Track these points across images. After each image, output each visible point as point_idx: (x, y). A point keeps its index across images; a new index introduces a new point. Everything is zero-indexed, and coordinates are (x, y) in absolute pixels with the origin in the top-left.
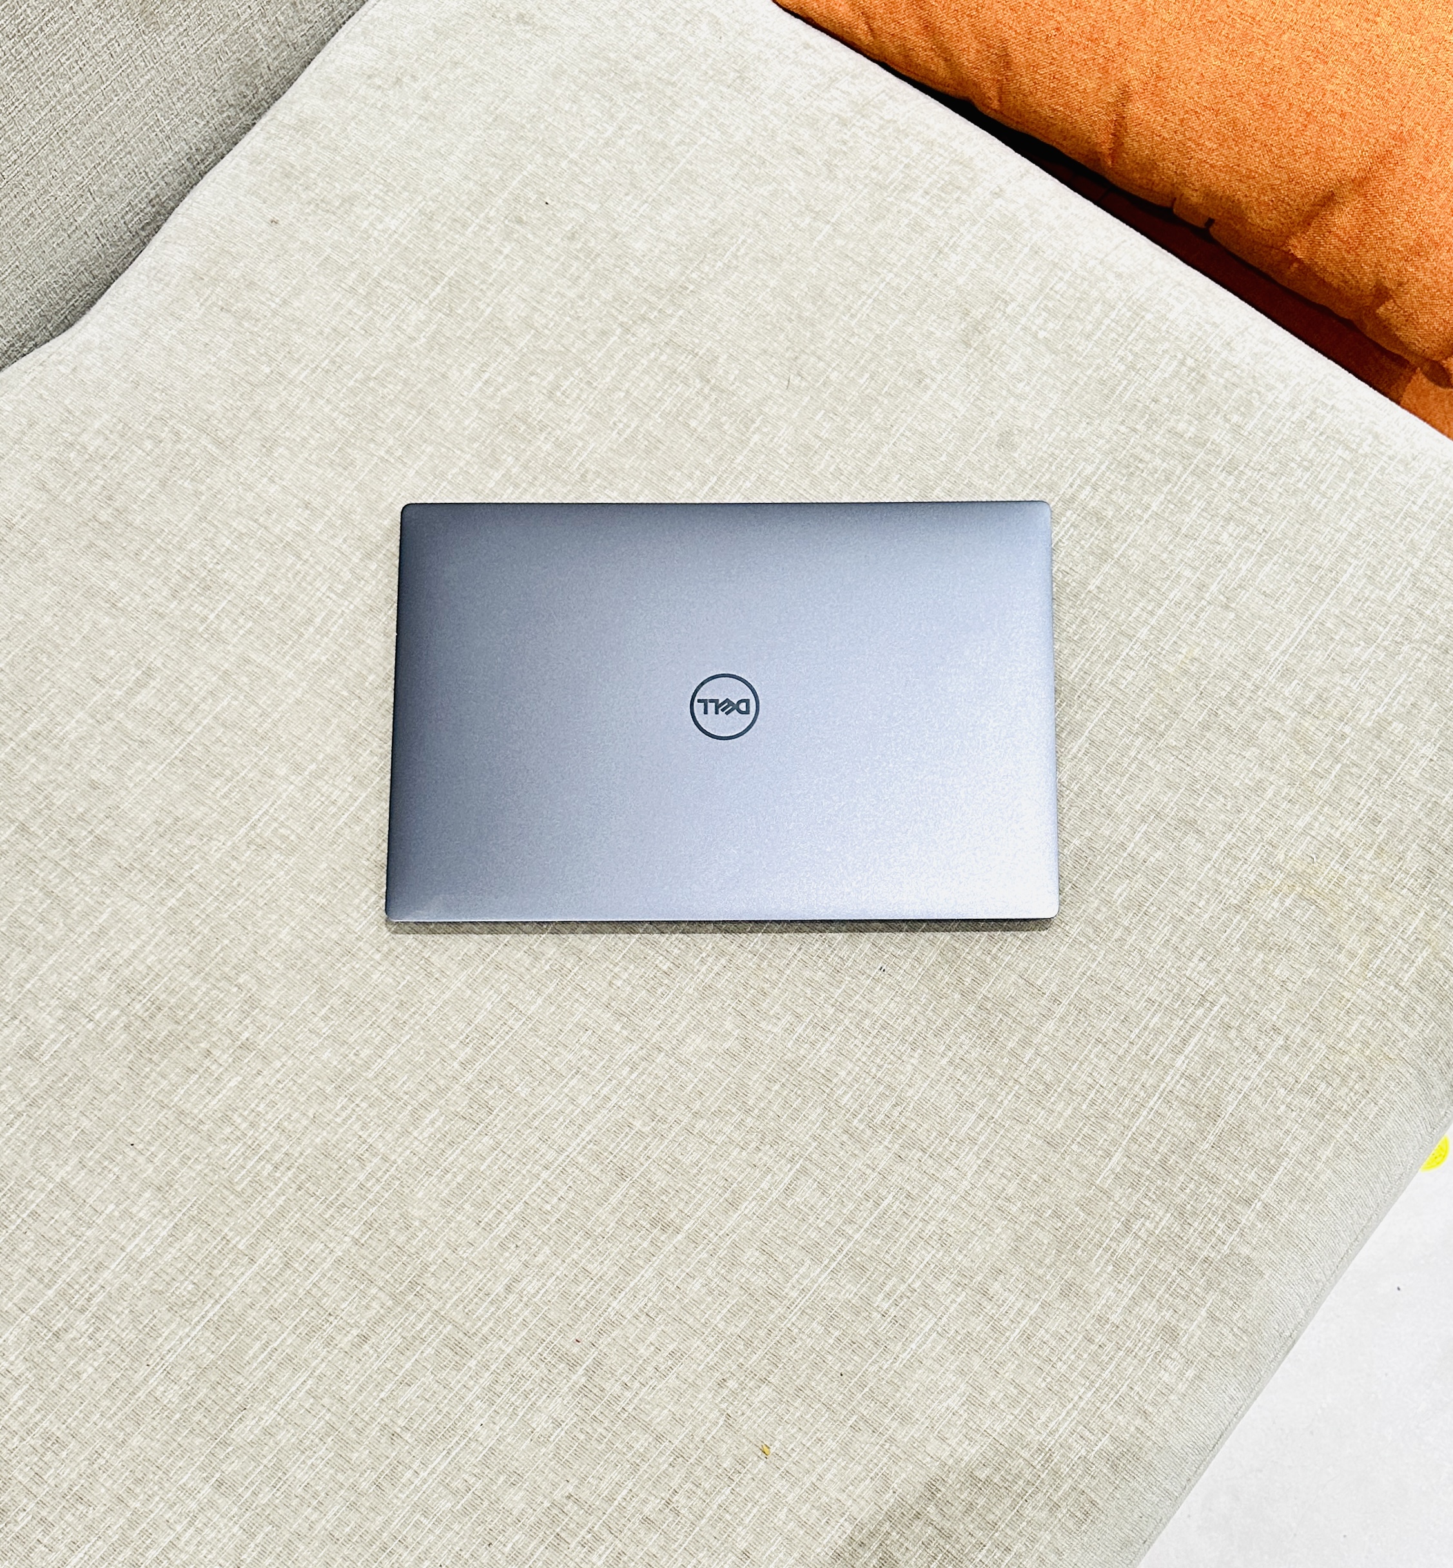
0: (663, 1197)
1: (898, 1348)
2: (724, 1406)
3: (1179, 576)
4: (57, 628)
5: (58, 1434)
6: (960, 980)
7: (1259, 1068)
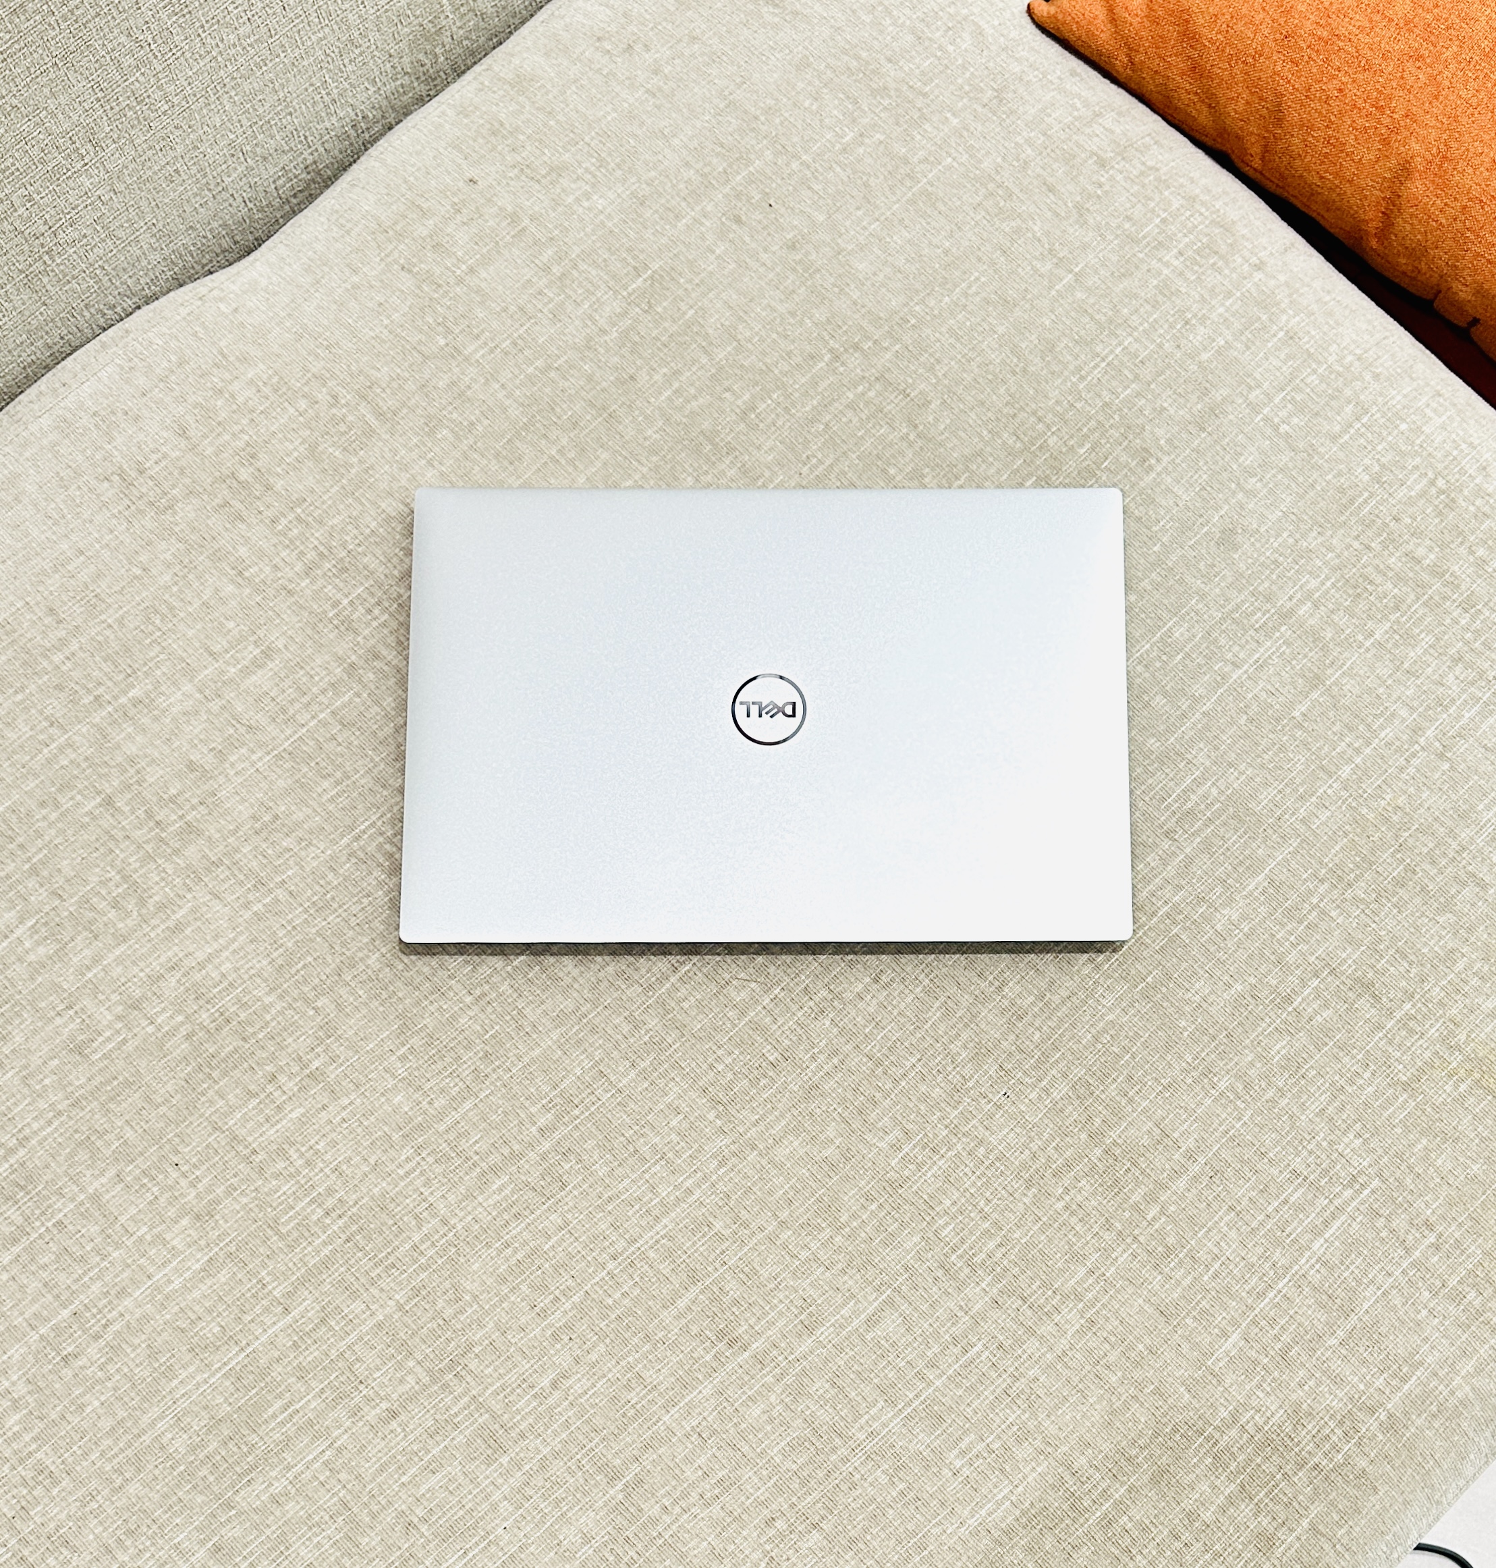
0: (734, 1309)
2: (768, 1547)
3: (1393, 715)
4: (175, 589)
5: (52, 1468)
6: (1090, 1120)
7: (1404, 1265)
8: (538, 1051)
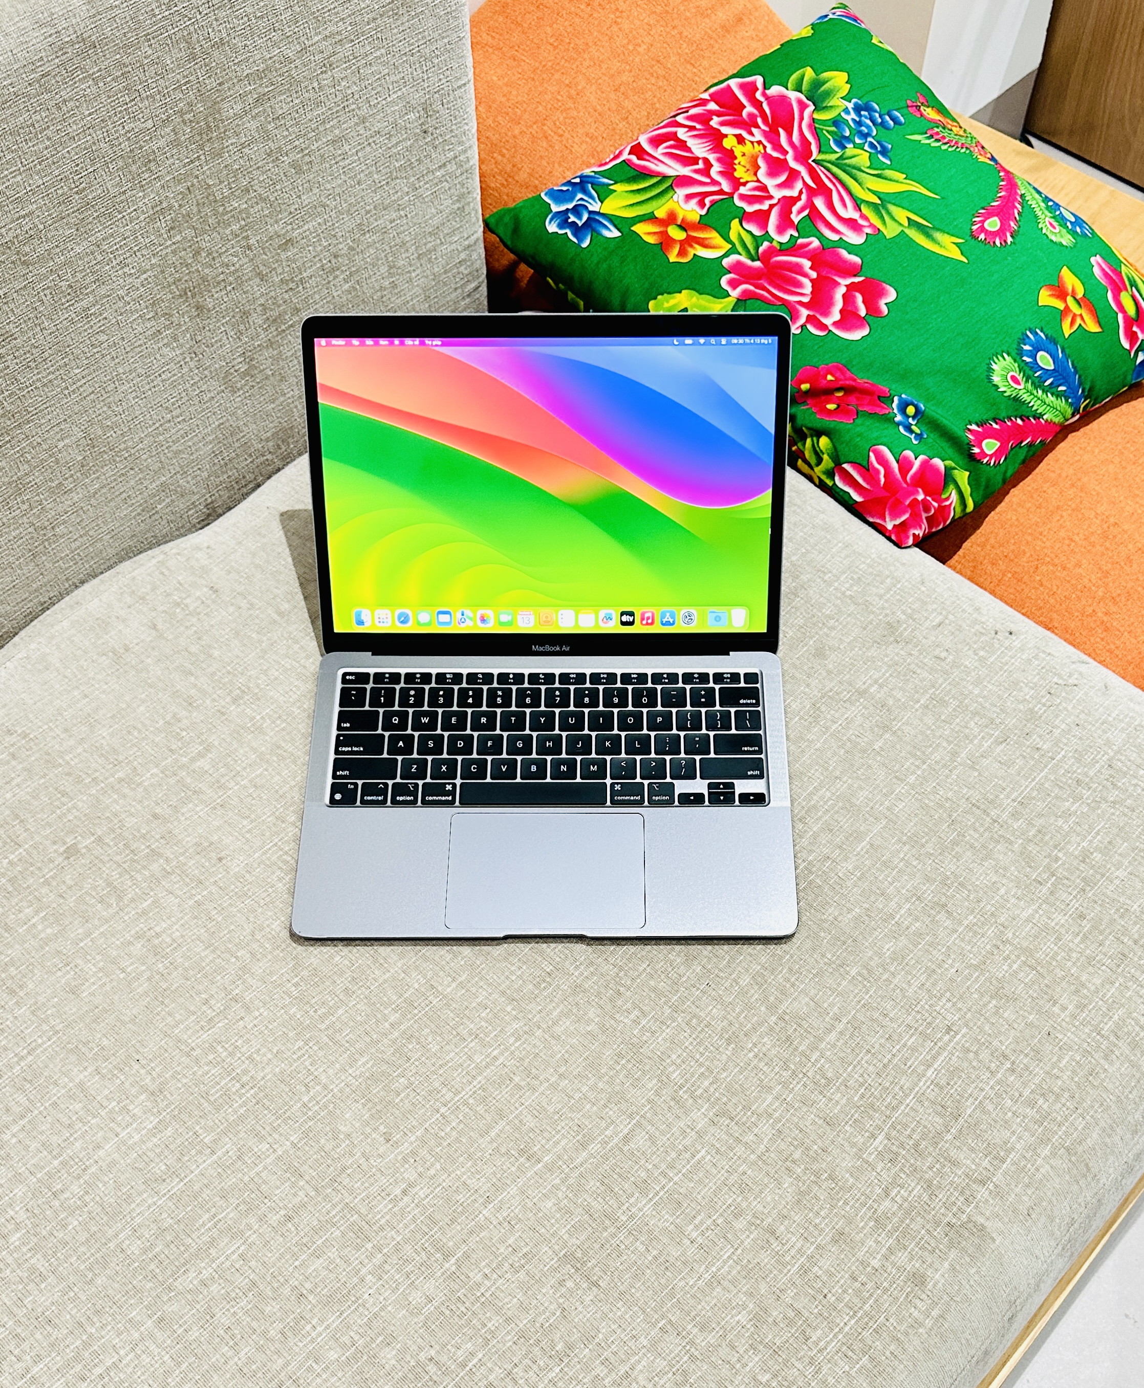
0: (531, 1135)
1: (702, 1270)
6: (766, 997)
7: (992, 1083)
8: (388, 975)
